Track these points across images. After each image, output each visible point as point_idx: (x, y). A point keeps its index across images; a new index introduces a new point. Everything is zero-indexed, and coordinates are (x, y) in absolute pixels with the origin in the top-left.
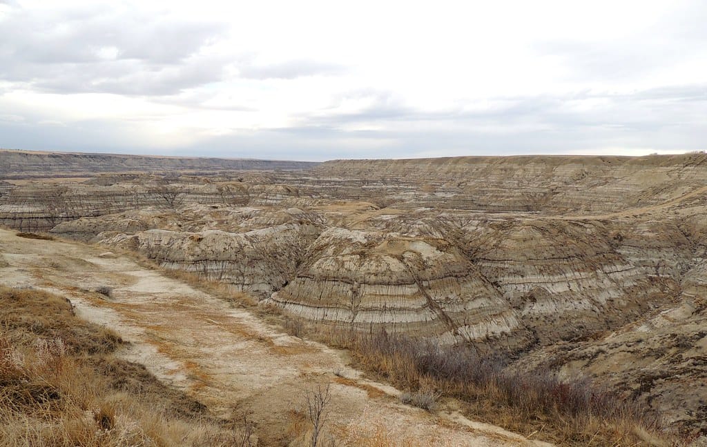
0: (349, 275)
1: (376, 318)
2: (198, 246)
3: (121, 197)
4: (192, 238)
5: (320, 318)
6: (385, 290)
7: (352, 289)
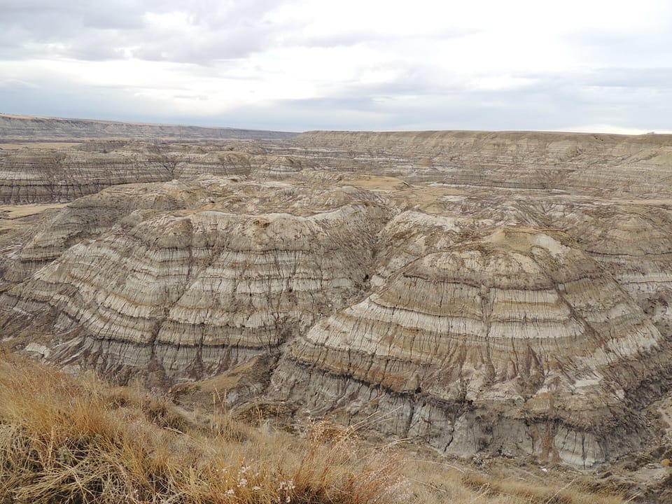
0: (473, 277)
1: (517, 332)
2: (265, 233)
3: (121, 165)
4: (257, 223)
5: (444, 330)
6: (521, 296)
7: (480, 294)
